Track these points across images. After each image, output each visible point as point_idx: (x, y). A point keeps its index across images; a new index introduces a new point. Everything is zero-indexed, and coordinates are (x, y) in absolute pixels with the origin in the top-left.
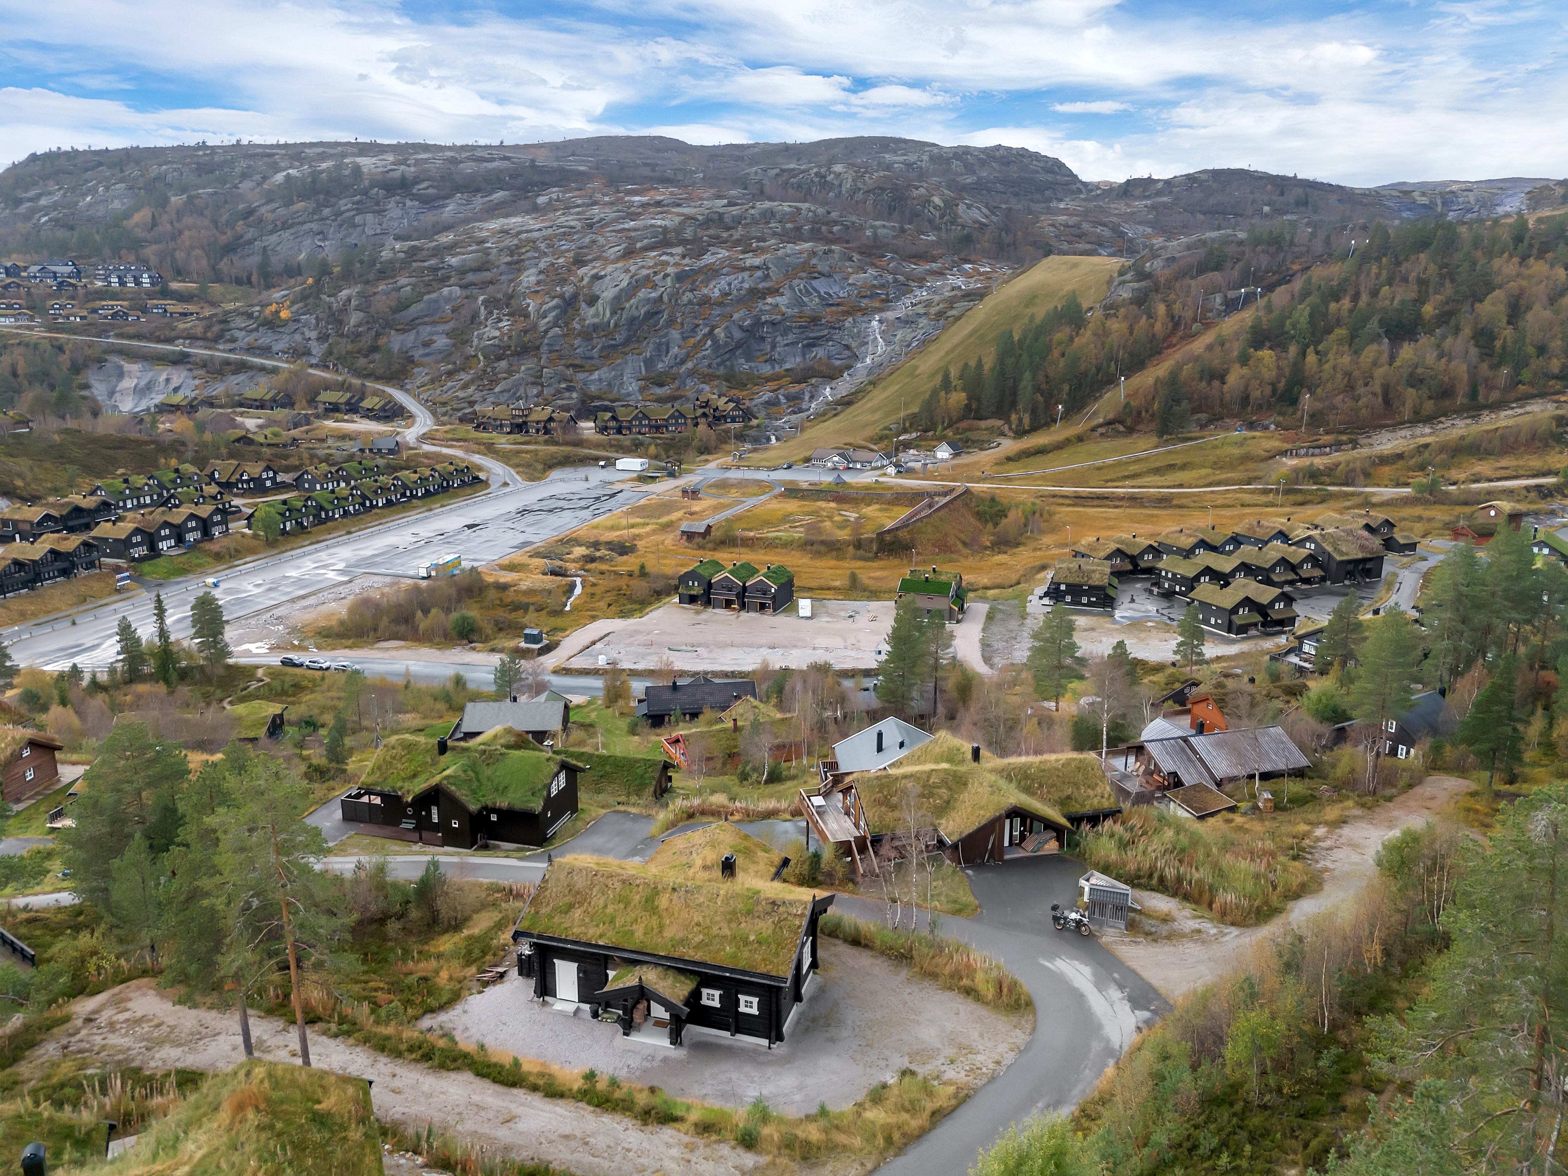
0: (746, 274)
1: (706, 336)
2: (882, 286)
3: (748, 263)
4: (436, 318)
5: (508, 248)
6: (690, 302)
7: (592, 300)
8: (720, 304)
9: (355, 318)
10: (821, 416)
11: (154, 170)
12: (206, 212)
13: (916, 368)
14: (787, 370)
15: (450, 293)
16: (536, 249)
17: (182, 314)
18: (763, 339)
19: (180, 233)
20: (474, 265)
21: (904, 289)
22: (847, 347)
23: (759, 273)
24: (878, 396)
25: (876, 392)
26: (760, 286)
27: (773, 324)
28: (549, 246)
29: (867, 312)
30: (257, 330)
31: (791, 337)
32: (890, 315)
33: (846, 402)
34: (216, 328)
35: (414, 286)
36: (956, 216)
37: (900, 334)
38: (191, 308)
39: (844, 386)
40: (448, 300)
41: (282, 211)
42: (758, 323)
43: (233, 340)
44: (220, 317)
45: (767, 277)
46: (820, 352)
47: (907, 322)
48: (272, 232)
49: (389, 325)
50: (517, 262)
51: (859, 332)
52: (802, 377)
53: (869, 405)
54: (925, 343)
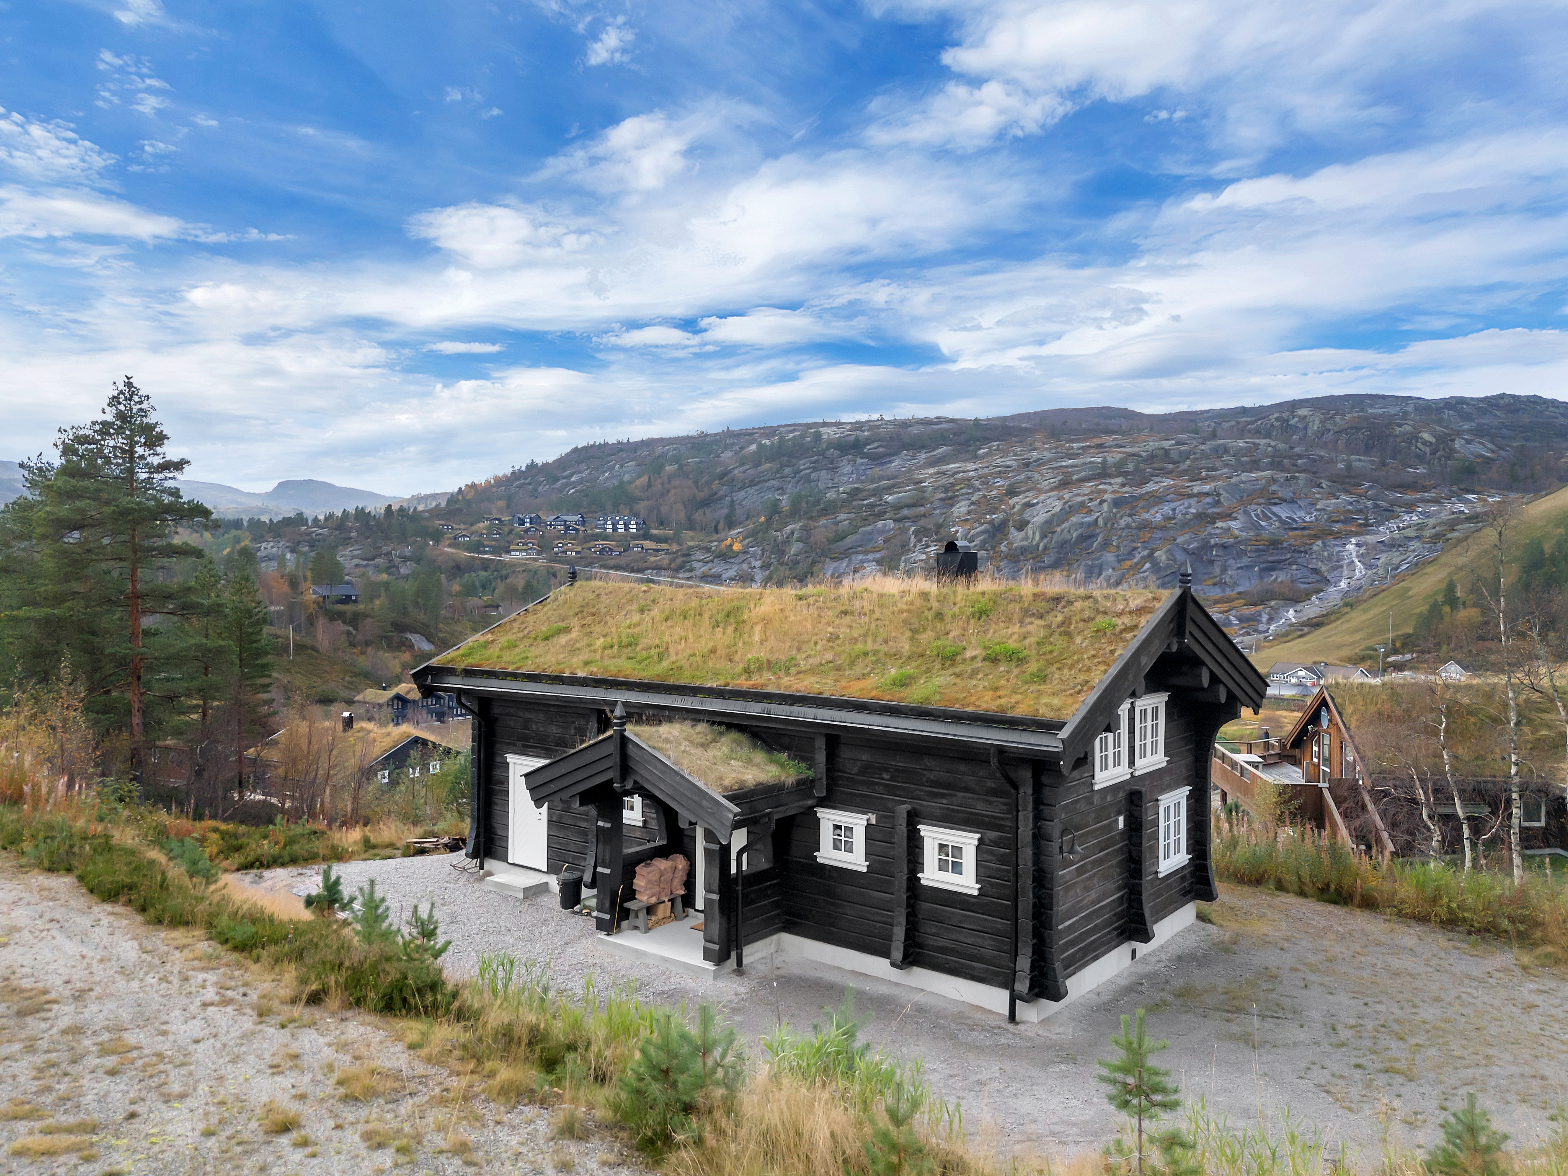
0: (1193, 501)
1: (1144, 559)
2: (1360, 511)
3: (1196, 490)
4: (869, 548)
5: (943, 486)
6: (1128, 526)
7: (1022, 525)
8: (1162, 528)
9: (795, 548)
10: (1283, 637)
11: (659, 450)
12: (691, 476)
13: (1408, 589)
14: (1240, 593)
15: (884, 525)
16: (970, 486)
17: (654, 550)
18: (1212, 562)
19: (668, 491)
20: (909, 502)
21: (1389, 513)
22: (1315, 571)
23: (1209, 500)
24: (1357, 617)
25: (1354, 614)
26: (1210, 511)
27: (1224, 547)
28: (983, 483)
29: (1342, 537)
30: (712, 561)
31: (1245, 561)
32: (1370, 539)
33: (1316, 624)
34: (679, 561)
35: (852, 520)
36: (1453, 450)
37: (1383, 558)
38: (664, 546)
39: (1312, 609)
40: (882, 532)
41: (751, 472)
42: (1206, 546)
43: (692, 570)
44: (685, 552)
45: (1218, 503)
46: (1281, 576)
47: (1393, 546)
48: (740, 489)
49: (824, 554)
50: (951, 498)
51: (1330, 556)
52: (1261, 599)
53: (1344, 627)
54: (1418, 566)
